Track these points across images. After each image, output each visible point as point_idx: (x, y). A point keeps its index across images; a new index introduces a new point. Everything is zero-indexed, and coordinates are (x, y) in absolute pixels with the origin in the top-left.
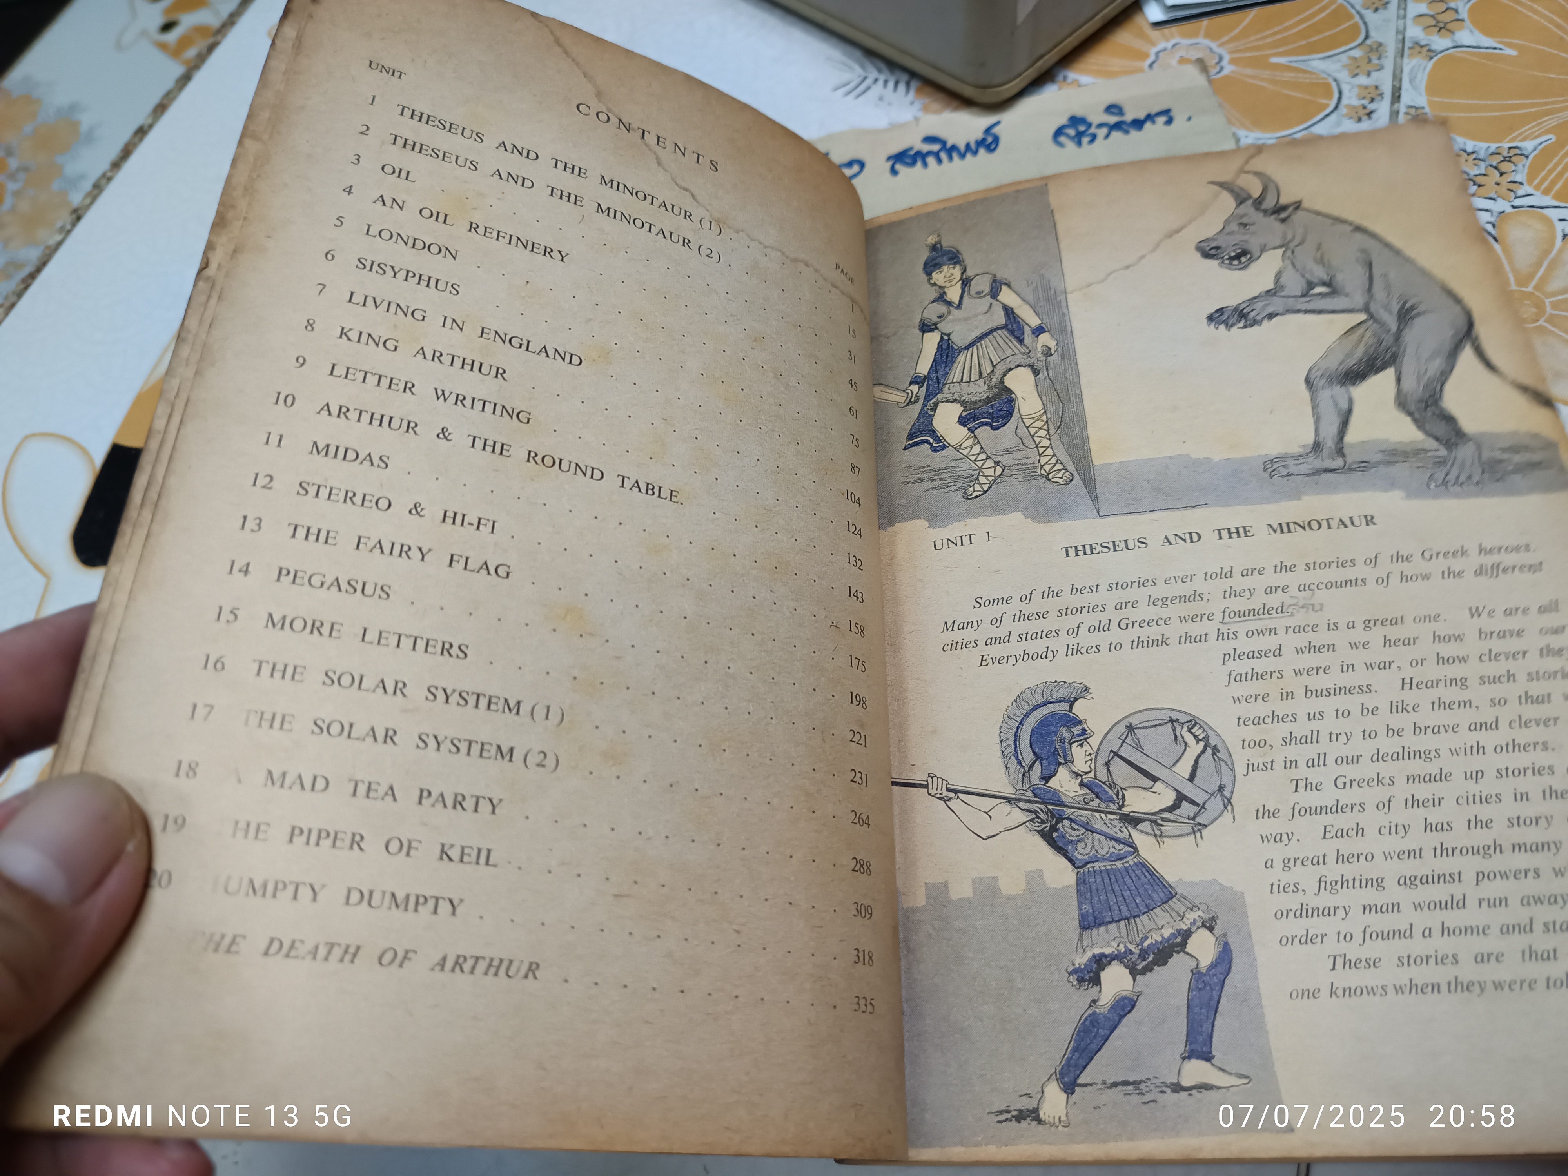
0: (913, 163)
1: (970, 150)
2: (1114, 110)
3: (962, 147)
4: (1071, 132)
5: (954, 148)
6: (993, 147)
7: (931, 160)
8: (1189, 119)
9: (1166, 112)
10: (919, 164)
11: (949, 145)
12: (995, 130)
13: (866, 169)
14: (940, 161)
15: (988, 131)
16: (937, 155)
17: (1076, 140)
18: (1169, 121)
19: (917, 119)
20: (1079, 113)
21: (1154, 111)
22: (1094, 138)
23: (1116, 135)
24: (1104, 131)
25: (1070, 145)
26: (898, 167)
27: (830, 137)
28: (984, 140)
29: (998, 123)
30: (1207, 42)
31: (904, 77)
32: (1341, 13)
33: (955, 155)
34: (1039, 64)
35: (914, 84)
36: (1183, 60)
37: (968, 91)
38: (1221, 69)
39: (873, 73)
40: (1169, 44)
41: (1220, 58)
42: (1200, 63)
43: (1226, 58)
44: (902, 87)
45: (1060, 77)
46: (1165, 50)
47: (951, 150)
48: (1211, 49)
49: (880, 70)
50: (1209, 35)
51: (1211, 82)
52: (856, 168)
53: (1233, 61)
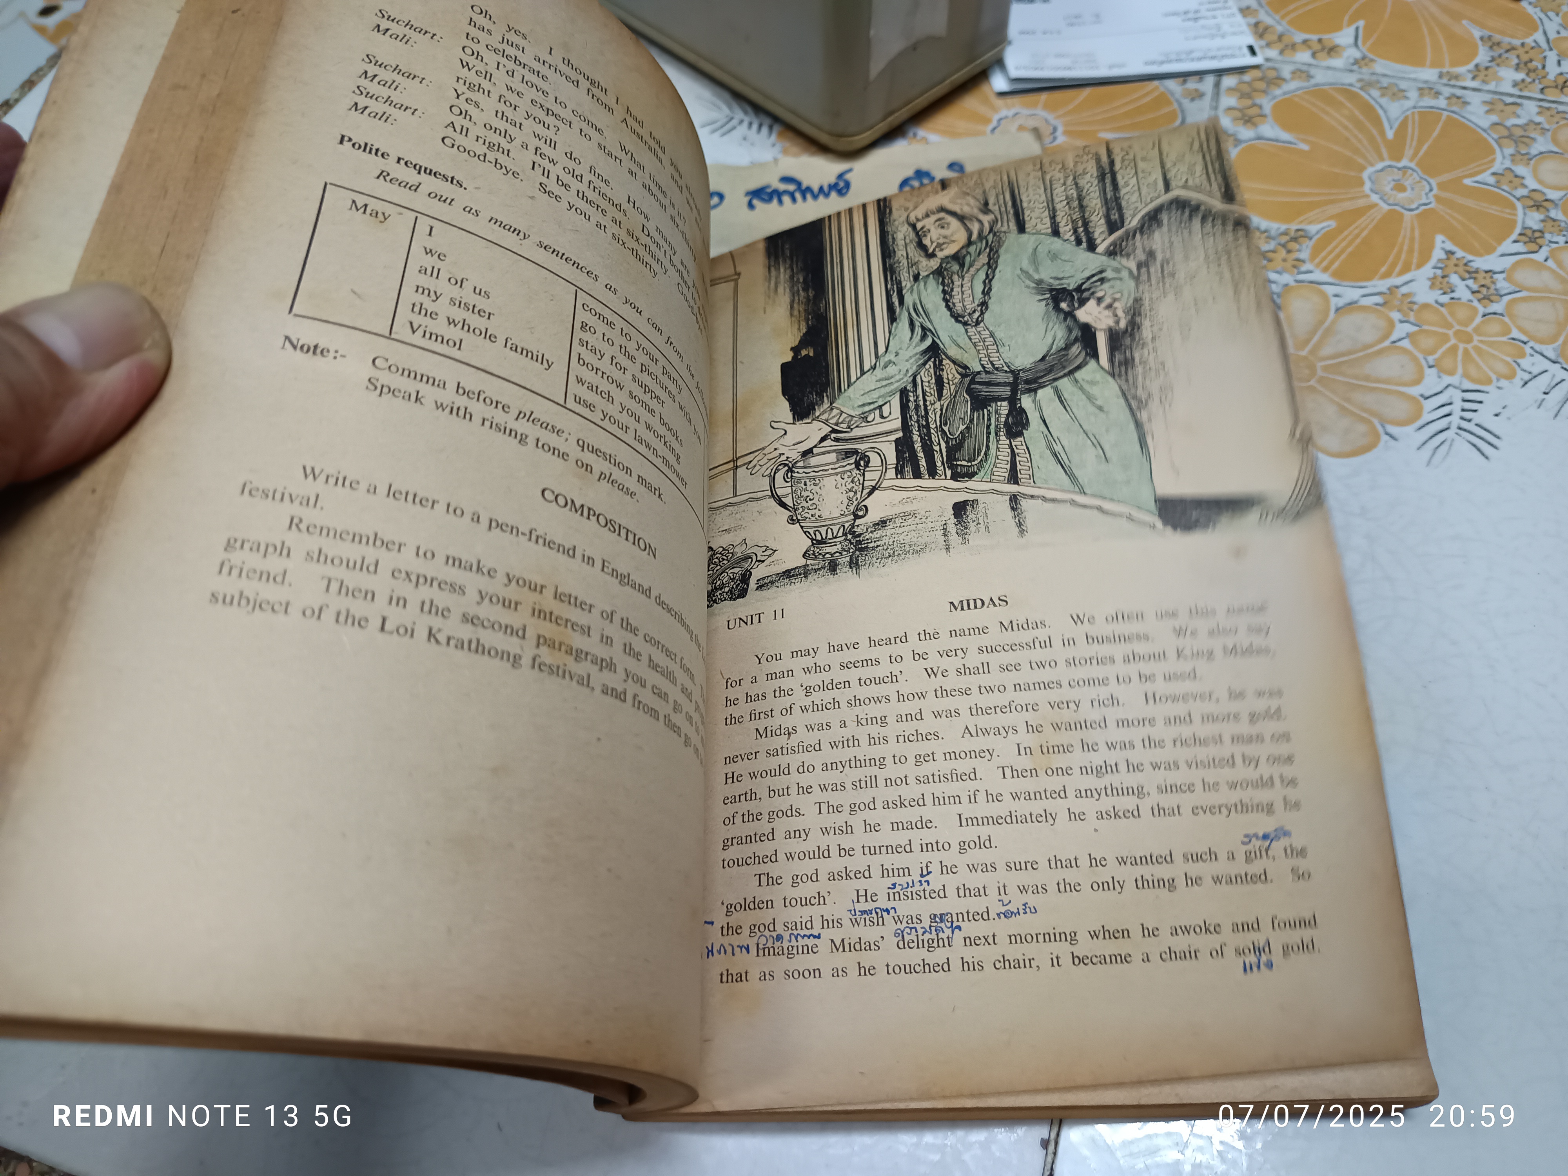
0: (769, 200)
1: (823, 192)
2: (955, 167)
3: (816, 189)
5: (809, 189)
6: (844, 191)
7: (786, 199)
10: (775, 201)
11: (804, 187)
12: (848, 176)
13: (726, 201)
14: (794, 200)
15: (840, 176)
16: (792, 196)
19: (776, 160)
20: (925, 167)
26: (755, 202)
28: (836, 185)
29: (850, 170)
30: (1043, 114)
31: (767, 121)
32: (1163, 100)
33: (808, 196)
34: (890, 119)
35: (777, 128)
36: (1021, 128)
37: (824, 138)
38: (1055, 139)
39: (739, 114)
40: (1011, 113)
41: (1055, 129)
42: (1036, 132)
43: (1060, 130)
44: (765, 130)
45: (911, 134)
46: (1006, 117)
47: (805, 191)
48: (1047, 121)
49: (746, 113)
50: (1046, 107)
51: (1044, 150)
52: (716, 200)
53: (1065, 133)
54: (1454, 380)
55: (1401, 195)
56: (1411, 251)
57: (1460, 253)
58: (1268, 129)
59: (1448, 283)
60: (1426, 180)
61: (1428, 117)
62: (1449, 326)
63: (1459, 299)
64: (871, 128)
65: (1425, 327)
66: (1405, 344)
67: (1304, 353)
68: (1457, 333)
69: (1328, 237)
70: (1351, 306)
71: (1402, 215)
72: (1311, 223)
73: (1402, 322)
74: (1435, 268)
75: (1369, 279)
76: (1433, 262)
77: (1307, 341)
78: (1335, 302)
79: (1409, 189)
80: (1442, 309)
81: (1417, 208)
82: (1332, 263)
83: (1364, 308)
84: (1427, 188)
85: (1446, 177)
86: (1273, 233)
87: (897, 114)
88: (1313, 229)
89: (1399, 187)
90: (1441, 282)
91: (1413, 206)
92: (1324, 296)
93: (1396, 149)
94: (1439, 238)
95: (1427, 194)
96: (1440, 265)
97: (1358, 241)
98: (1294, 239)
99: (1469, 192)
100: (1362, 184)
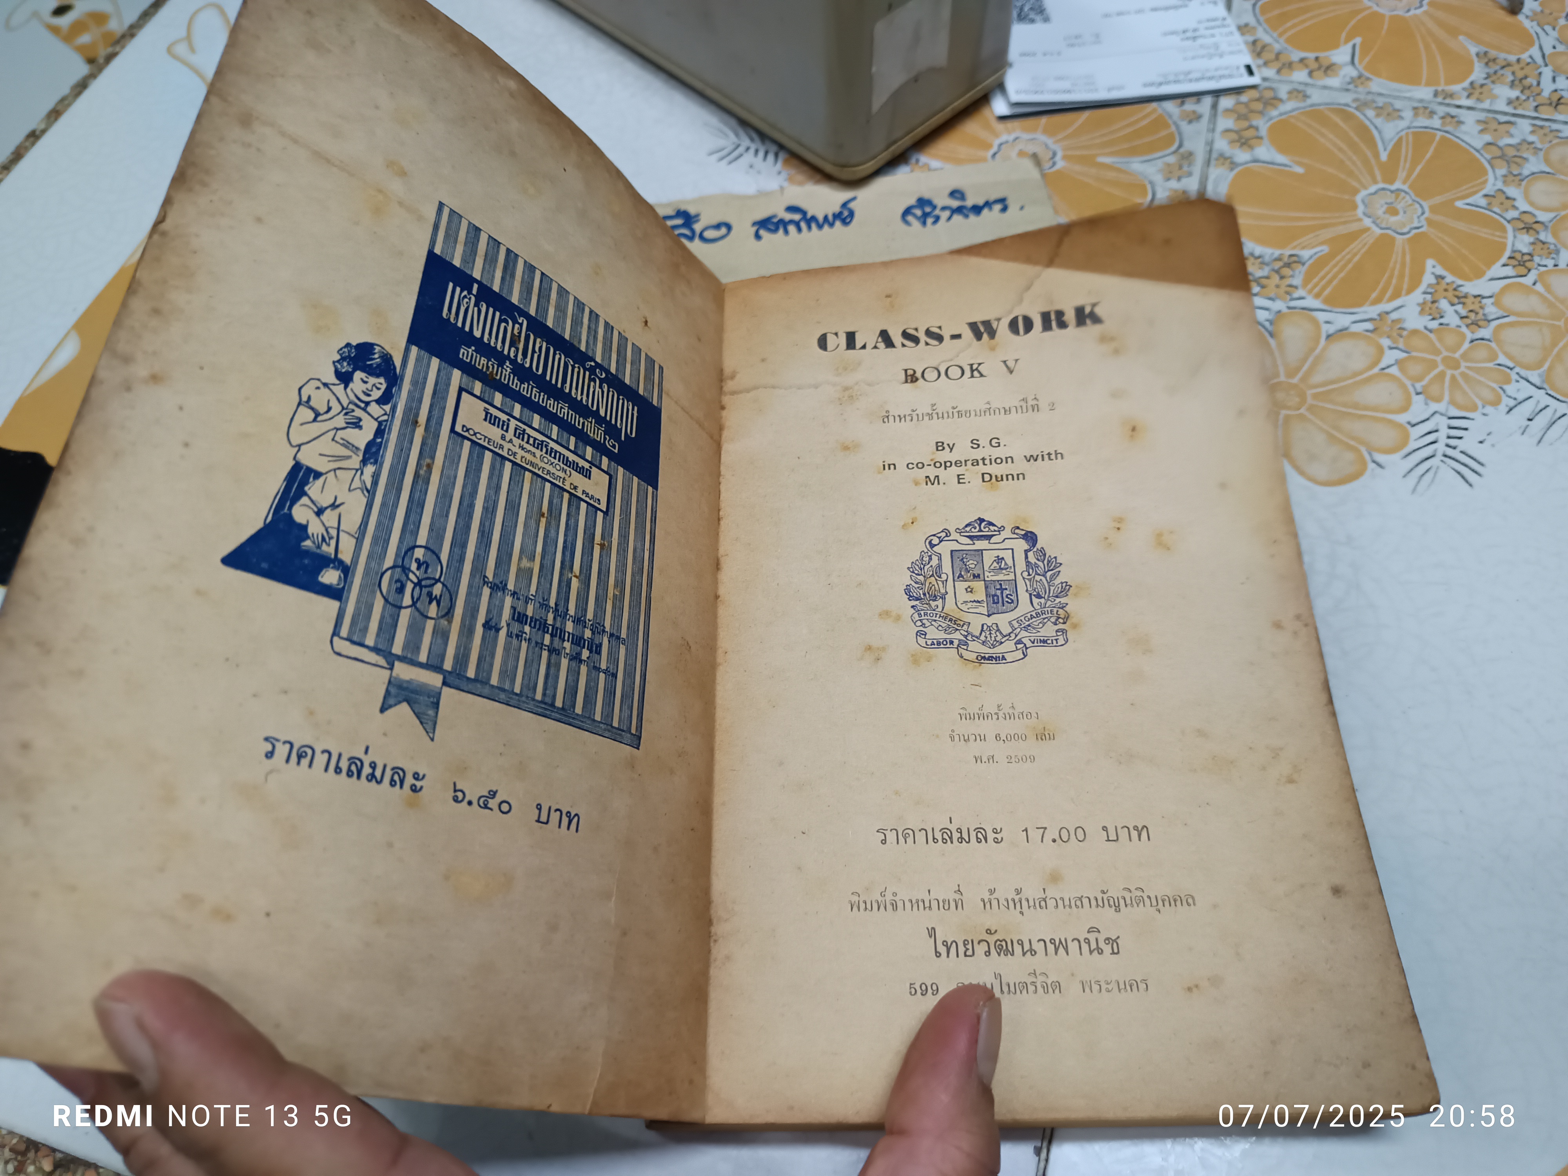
0: (775, 231)
1: (828, 222)
2: (957, 195)
3: (821, 218)
4: (918, 212)
5: (814, 218)
6: (848, 220)
7: (792, 228)
8: (1022, 208)
9: (1002, 200)
10: (781, 231)
11: (809, 216)
12: (852, 205)
13: (733, 232)
14: (799, 230)
15: (844, 205)
16: (798, 226)
17: (922, 220)
18: (1004, 209)
19: (782, 188)
20: (926, 195)
21: (992, 198)
22: (937, 219)
23: (957, 218)
24: (947, 213)
25: (916, 224)
26: (762, 232)
27: (702, 200)
28: (841, 213)
29: (854, 199)
30: (1043, 138)
31: (773, 148)
32: (1160, 122)
33: (813, 225)
34: (893, 148)
35: (782, 156)
36: (1021, 154)
37: (829, 168)
38: (1054, 164)
39: (746, 142)
40: (1011, 137)
41: (1054, 154)
42: (1035, 157)
43: (1060, 154)
44: (771, 157)
45: (913, 160)
46: (1007, 142)
47: (811, 221)
48: (1046, 146)
49: (752, 140)
50: (1047, 131)
51: (1044, 175)
52: (724, 230)
53: (1065, 157)
54: (1441, 407)
55: (1393, 219)
56: (1401, 276)
57: (1450, 278)
58: (1264, 152)
59: (1437, 308)
60: (1418, 203)
61: (1421, 138)
62: (1437, 352)
63: (1447, 325)
64: (874, 157)
65: (1414, 354)
66: (1394, 370)
67: (1295, 381)
68: (1445, 359)
69: (1321, 262)
70: (1342, 332)
71: (1393, 239)
72: (1303, 248)
73: (1391, 348)
74: (1425, 293)
75: (1360, 305)
76: (1423, 287)
77: (1298, 369)
78: (1326, 329)
79: (1401, 212)
80: (1432, 336)
81: (1408, 232)
82: (1324, 289)
83: (1355, 335)
84: (1420, 211)
85: (1438, 200)
86: (1267, 259)
87: (900, 143)
88: (1305, 254)
89: (1392, 211)
90: (1430, 308)
91: (1405, 230)
92: (1315, 323)
93: (1389, 173)
94: (1430, 262)
95: (1419, 217)
96: (1430, 290)
97: (1350, 266)
98: (1288, 265)
99: (1460, 215)
100: (1355, 207)
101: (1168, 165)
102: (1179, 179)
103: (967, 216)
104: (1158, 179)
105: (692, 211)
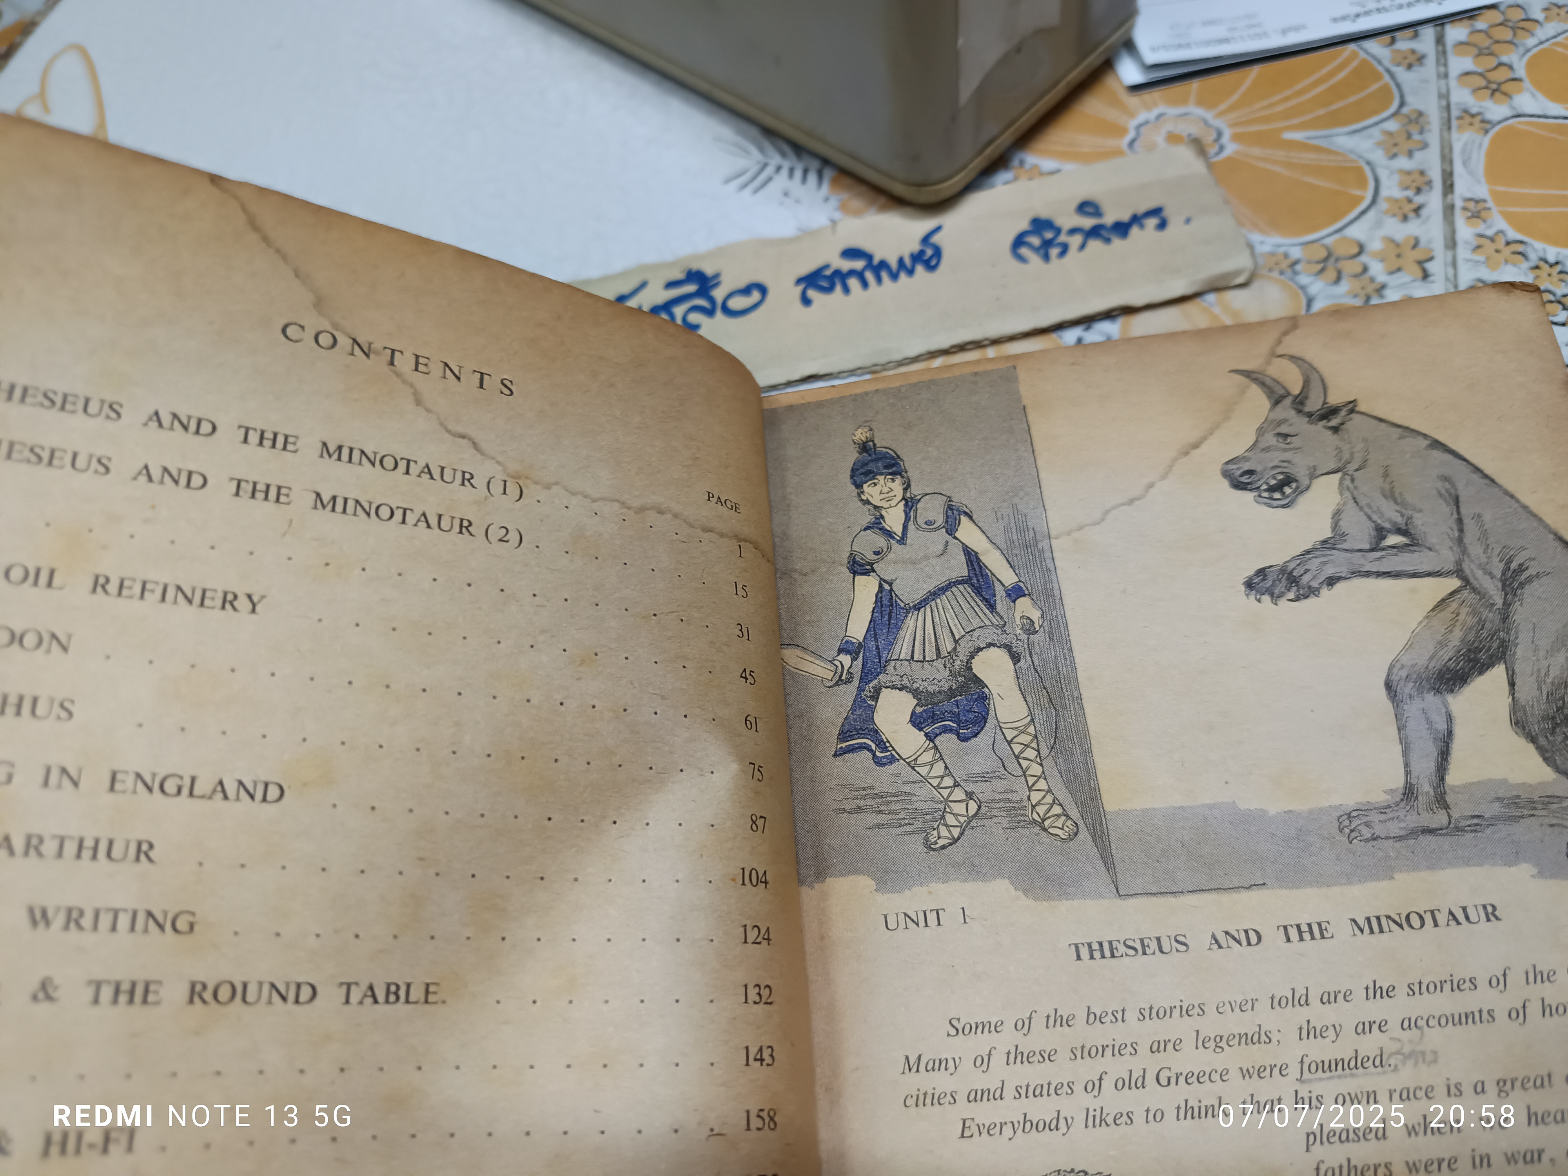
0: (830, 289)
1: (905, 267)
2: (1089, 209)
3: (894, 264)
5: (883, 264)
6: (933, 262)
7: (853, 283)
8: (1188, 221)
9: (1156, 212)
10: (838, 288)
11: (876, 261)
12: (936, 239)
13: (769, 297)
14: (865, 284)
15: (926, 240)
16: (860, 275)
17: (1042, 252)
18: (1162, 225)
19: (834, 222)
20: (1044, 214)
21: (1142, 208)
22: (1065, 249)
23: (1095, 245)
24: (1077, 240)
25: (1035, 259)
27: (720, 252)
28: (922, 252)
29: (938, 229)
30: (1200, 112)
31: (815, 164)
33: (884, 275)
34: (989, 150)
35: (828, 173)
36: (1173, 138)
37: (899, 189)
38: (1222, 148)
39: (776, 159)
40: (1152, 115)
41: (1220, 134)
42: (1193, 141)
43: (1227, 134)
44: (812, 178)
45: (1016, 162)
46: (1147, 122)
47: (880, 269)
48: (1205, 122)
49: (783, 155)
50: (1201, 102)
51: (1210, 166)
52: (756, 296)
53: (1236, 138)
58: (1528, 100)
64: (964, 167)
87: (998, 142)
101: (1390, 134)
102: (1410, 154)
103: (1108, 241)
104: (1378, 156)
105: (709, 271)
